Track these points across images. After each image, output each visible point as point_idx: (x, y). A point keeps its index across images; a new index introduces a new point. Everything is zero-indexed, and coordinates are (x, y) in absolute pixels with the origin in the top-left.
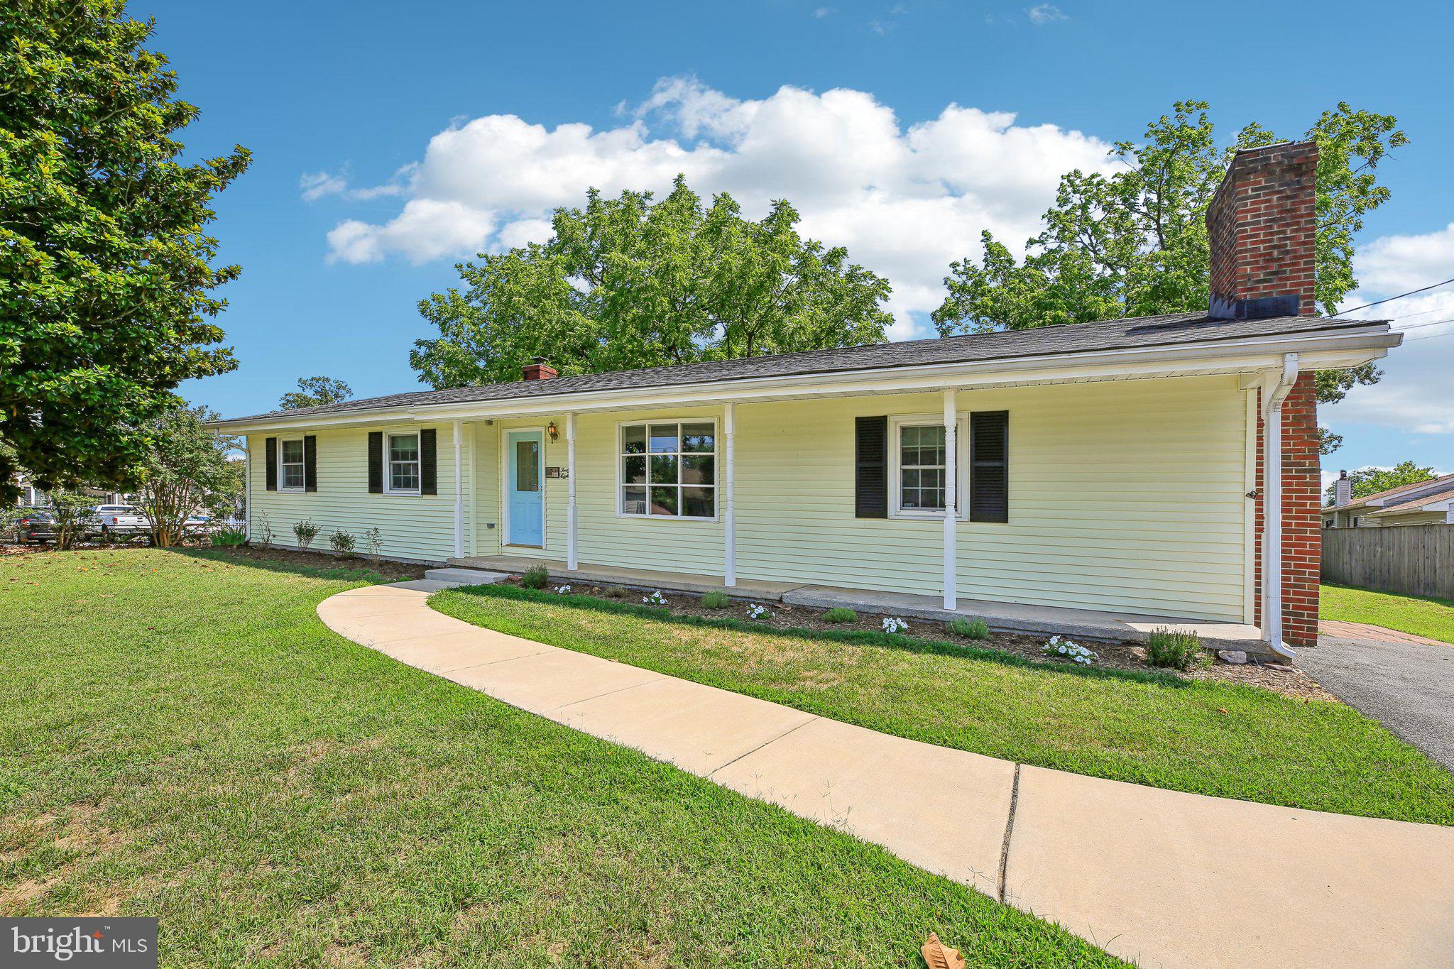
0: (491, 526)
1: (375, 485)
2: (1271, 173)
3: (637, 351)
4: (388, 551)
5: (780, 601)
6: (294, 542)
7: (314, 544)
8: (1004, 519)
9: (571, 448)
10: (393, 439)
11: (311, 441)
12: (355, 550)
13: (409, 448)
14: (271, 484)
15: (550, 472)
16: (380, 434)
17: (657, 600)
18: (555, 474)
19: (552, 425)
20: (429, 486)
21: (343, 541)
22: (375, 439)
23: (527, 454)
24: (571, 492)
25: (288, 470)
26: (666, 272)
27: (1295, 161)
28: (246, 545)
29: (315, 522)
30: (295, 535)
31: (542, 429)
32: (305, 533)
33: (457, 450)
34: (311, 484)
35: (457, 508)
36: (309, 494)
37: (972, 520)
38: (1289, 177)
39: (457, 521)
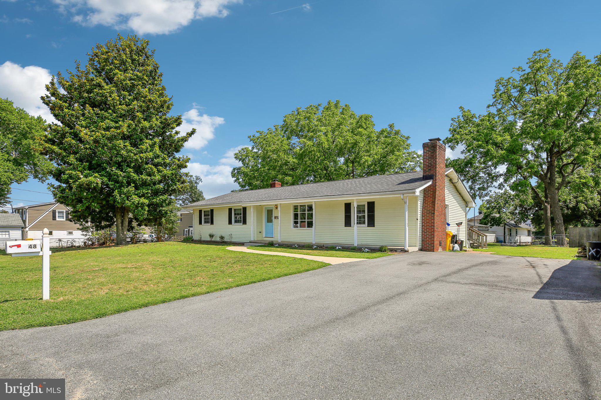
0: (260, 232)
1: (230, 222)
2: (429, 147)
3: (311, 170)
4: (234, 240)
5: (323, 246)
6: (208, 239)
7: (213, 239)
8: (374, 226)
9: (279, 212)
10: (235, 210)
11: (212, 211)
12: (225, 240)
13: (239, 212)
14: (200, 223)
15: (275, 217)
16: (231, 209)
17: (296, 246)
18: (277, 218)
19: (276, 205)
20: (245, 222)
21: (222, 238)
22: (230, 210)
23: (270, 212)
24: (279, 223)
25: (205, 219)
26: (320, 144)
27: (433, 145)
28: (193, 240)
29: (214, 233)
30: (209, 237)
31: (273, 206)
32: (211, 236)
33: (252, 213)
34: (212, 223)
35: (252, 227)
36: (211, 225)
37: (368, 227)
38: (432, 148)
39: (252, 231)
